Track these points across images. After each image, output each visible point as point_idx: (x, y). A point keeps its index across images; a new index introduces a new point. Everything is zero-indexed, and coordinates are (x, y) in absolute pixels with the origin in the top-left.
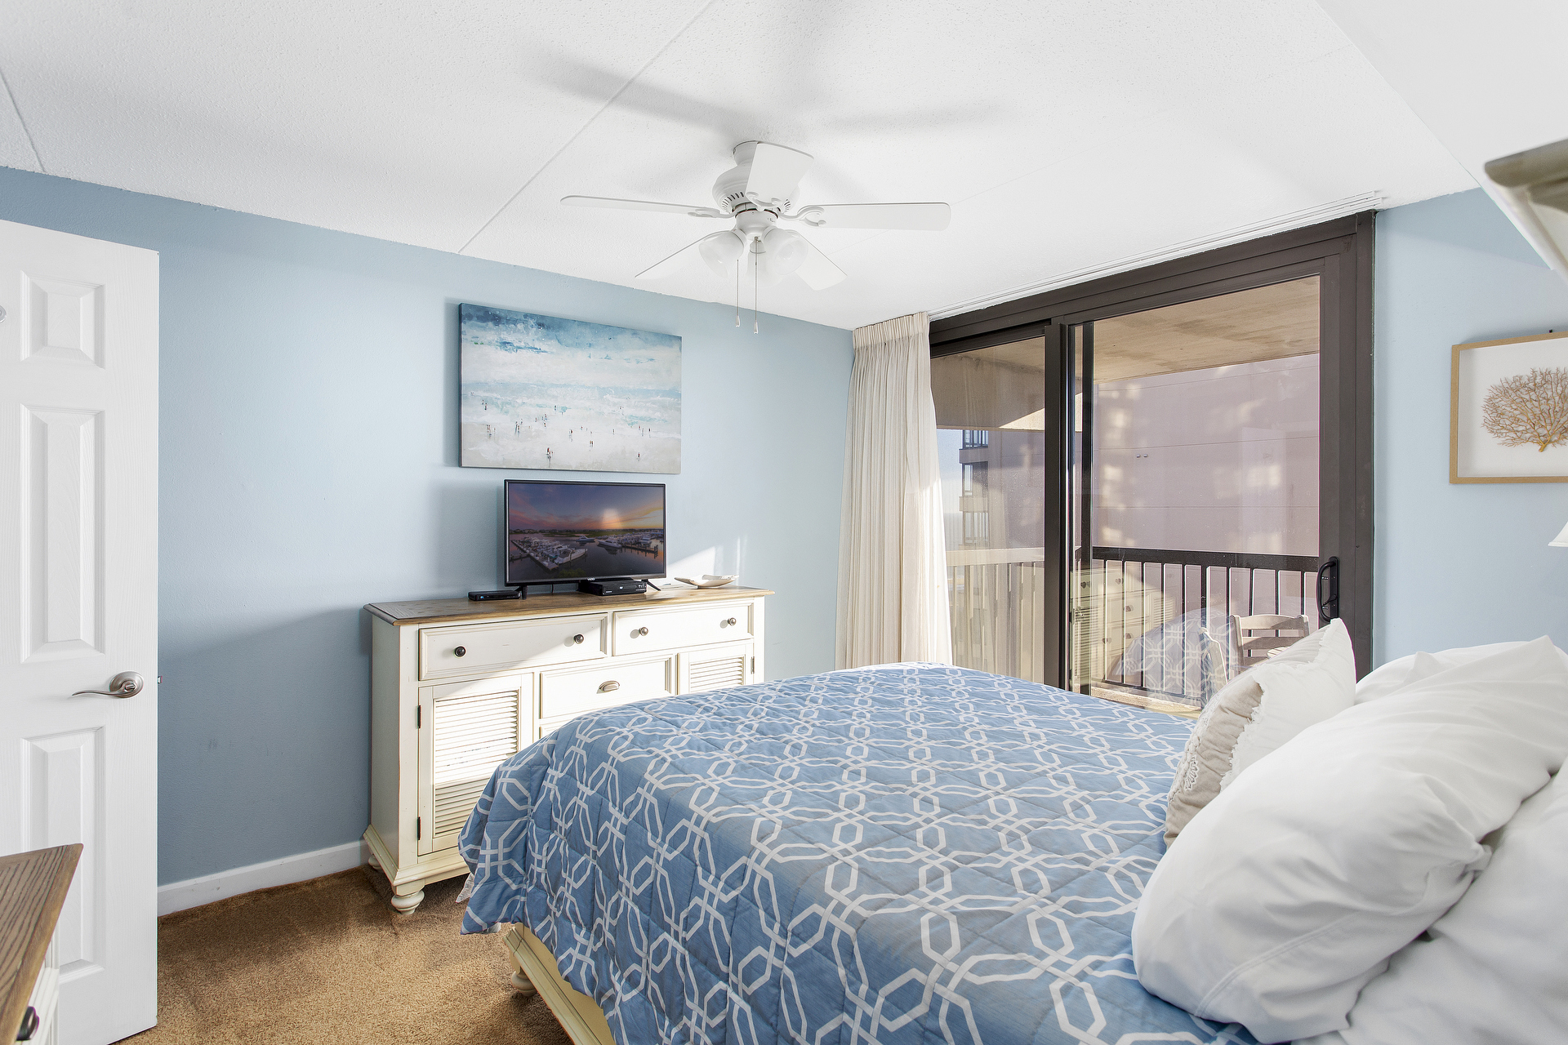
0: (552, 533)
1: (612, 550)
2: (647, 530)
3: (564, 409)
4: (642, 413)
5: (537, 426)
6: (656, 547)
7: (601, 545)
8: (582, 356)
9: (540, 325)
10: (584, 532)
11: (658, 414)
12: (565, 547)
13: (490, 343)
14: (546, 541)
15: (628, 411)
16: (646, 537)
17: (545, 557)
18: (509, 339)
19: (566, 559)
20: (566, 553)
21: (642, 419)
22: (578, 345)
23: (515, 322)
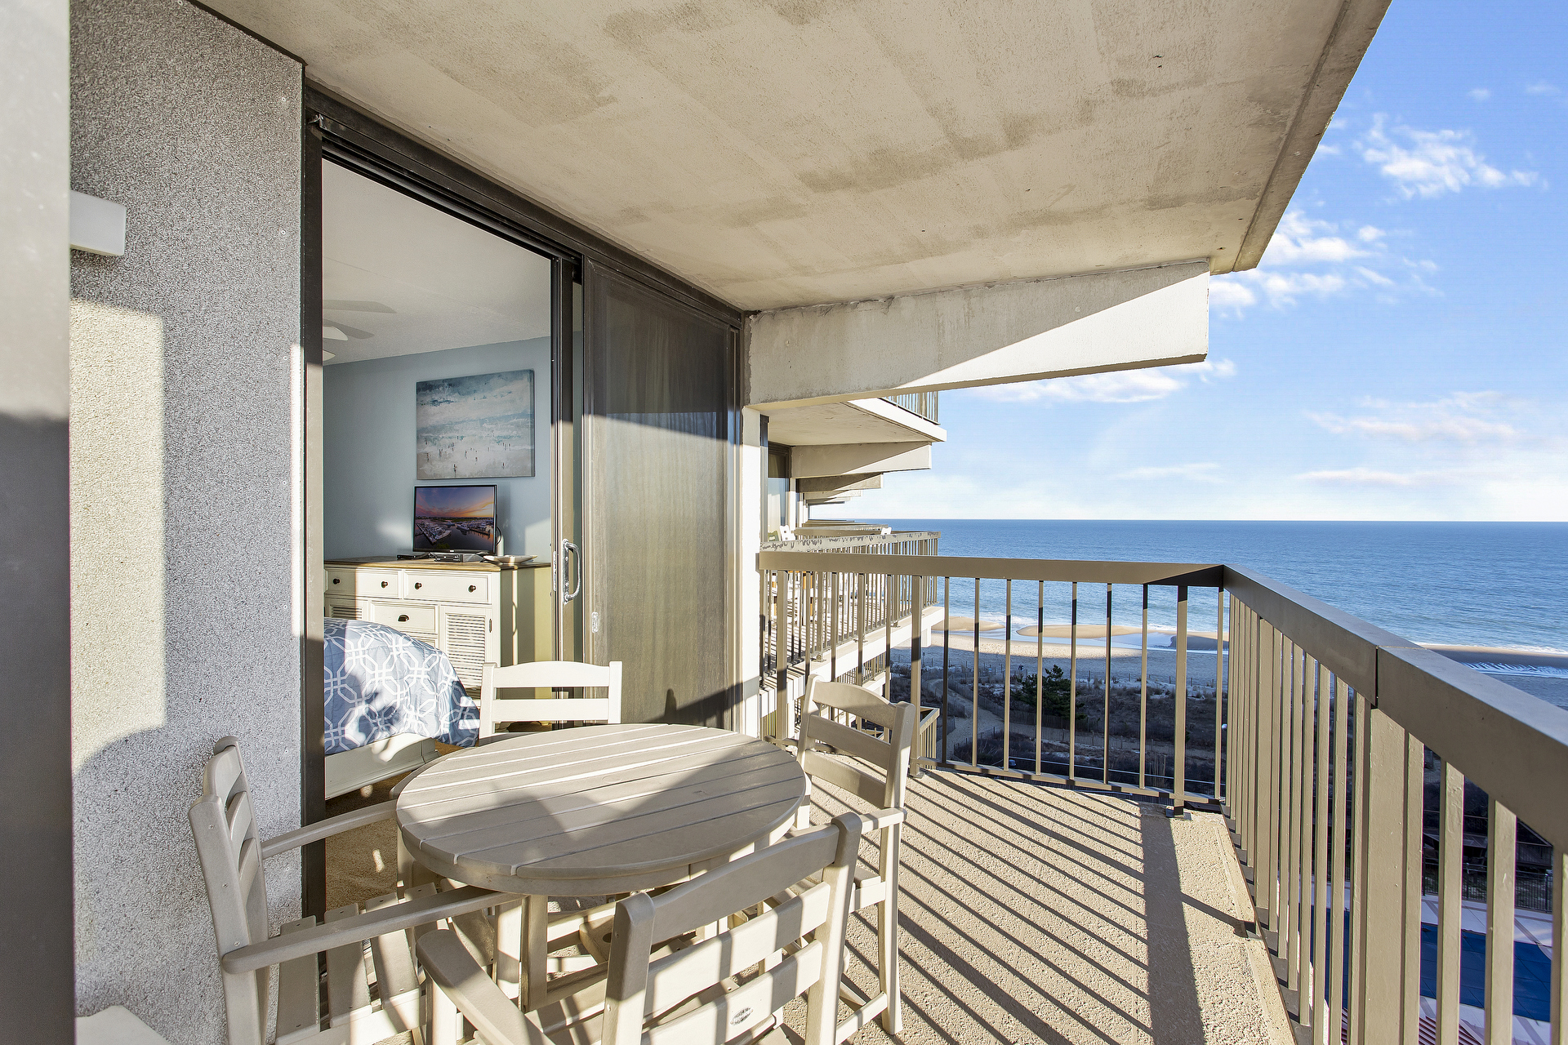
0: (434, 519)
1: (464, 532)
2: (484, 518)
3: (462, 437)
4: (505, 433)
5: (449, 451)
6: (489, 531)
7: (458, 528)
8: (471, 401)
9: (450, 385)
10: (450, 519)
11: (515, 432)
12: (440, 529)
13: (428, 403)
14: (432, 525)
15: (497, 433)
16: (483, 524)
17: (431, 534)
18: (436, 398)
19: (441, 537)
20: (440, 533)
21: (505, 437)
22: (469, 393)
23: (438, 387)
